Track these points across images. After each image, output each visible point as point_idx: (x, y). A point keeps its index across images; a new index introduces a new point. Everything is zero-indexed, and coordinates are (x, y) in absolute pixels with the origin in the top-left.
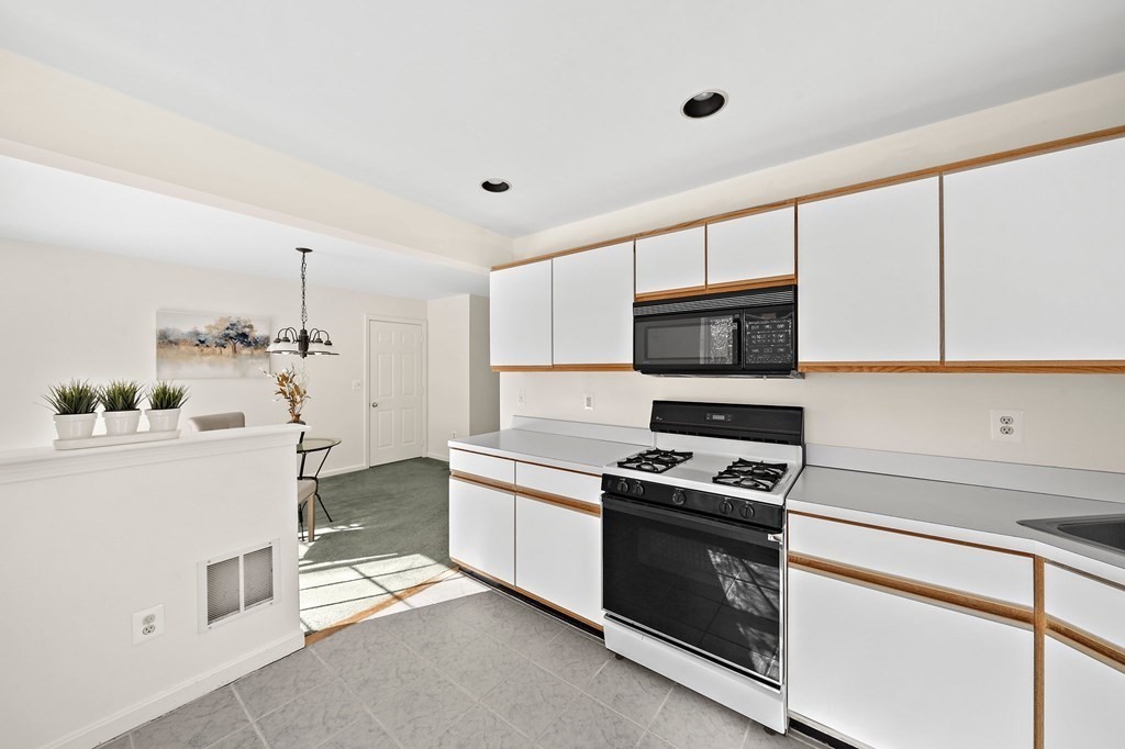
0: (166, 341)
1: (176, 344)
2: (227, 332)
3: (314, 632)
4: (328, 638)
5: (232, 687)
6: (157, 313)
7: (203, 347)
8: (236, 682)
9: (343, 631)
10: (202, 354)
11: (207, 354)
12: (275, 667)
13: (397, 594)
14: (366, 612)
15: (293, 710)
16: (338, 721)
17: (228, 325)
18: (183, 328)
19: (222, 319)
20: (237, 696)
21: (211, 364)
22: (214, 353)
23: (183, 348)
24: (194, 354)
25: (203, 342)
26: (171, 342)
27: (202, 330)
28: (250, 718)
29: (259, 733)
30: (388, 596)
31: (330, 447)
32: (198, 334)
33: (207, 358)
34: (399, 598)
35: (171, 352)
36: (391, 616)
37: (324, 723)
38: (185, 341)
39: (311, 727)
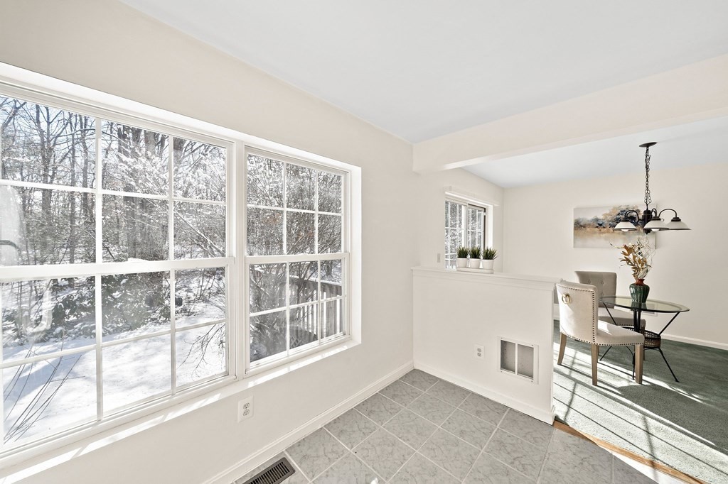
0: (579, 226)
1: (584, 227)
2: (619, 216)
3: (567, 424)
4: (570, 435)
5: (508, 410)
6: (574, 209)
7: (601, 228)
8: (511, 409)
9: (582, 441)
10: (600, 232)
11: (604, 233)
12: (530, 419)
13: (657, 462)
14: (614, 448)
15: (513, 440)
16: (521, 466)
17: (619, 211)
18: (589, 217)
19: (615, 208)
20: (505, 414)
21: (606, 239)
22: (608, 232)
23: (588, 229)
24: (595, 233)
25: (601, 225)
26: (581, 226)
27: (600, 217)
28: (498, 425)
29: (494, 432)
30: (647, 456)
31: (679, 312)
32: (597, 220)
33: (604, 235)
34: (653, 465)
35: (582, 231)
36: (630, 467)
37: (514, 459)
38: (589, 225)
39: (509, 453)
